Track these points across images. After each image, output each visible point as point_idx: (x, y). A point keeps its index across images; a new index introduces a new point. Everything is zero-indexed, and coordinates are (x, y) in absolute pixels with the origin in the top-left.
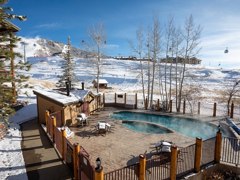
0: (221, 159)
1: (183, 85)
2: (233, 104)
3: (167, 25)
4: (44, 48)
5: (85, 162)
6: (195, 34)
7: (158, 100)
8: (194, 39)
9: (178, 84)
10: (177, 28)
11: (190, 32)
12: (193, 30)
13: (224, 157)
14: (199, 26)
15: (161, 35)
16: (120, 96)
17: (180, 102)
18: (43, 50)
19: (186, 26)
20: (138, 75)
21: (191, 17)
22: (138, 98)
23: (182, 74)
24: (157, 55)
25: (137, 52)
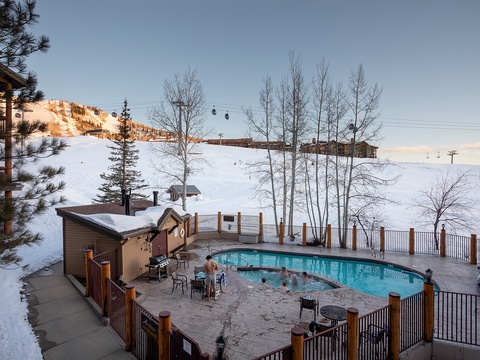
0: (435, 335)
1: (350, 195)
2: (443, 230)
3: (316, 83)
4: (65, 120)
5: (187, 348)
6: (369, 101)
7: (305, 224)
8: (368, 109)
9: (341, 193)
10: (335, 89)
11: (360, 97)
12: (366, 92)
13: (440, 331)
14: (376, 85)
15: (305, 100)
16: (229, 218)
17: (346, 229)
18: (62, 123)
19: (352, 85)
20: (263, 176)
21: (361, 69)
22: (263, 223)
23: (348, 174)
24: (299, 138)
25: (262, 131)
